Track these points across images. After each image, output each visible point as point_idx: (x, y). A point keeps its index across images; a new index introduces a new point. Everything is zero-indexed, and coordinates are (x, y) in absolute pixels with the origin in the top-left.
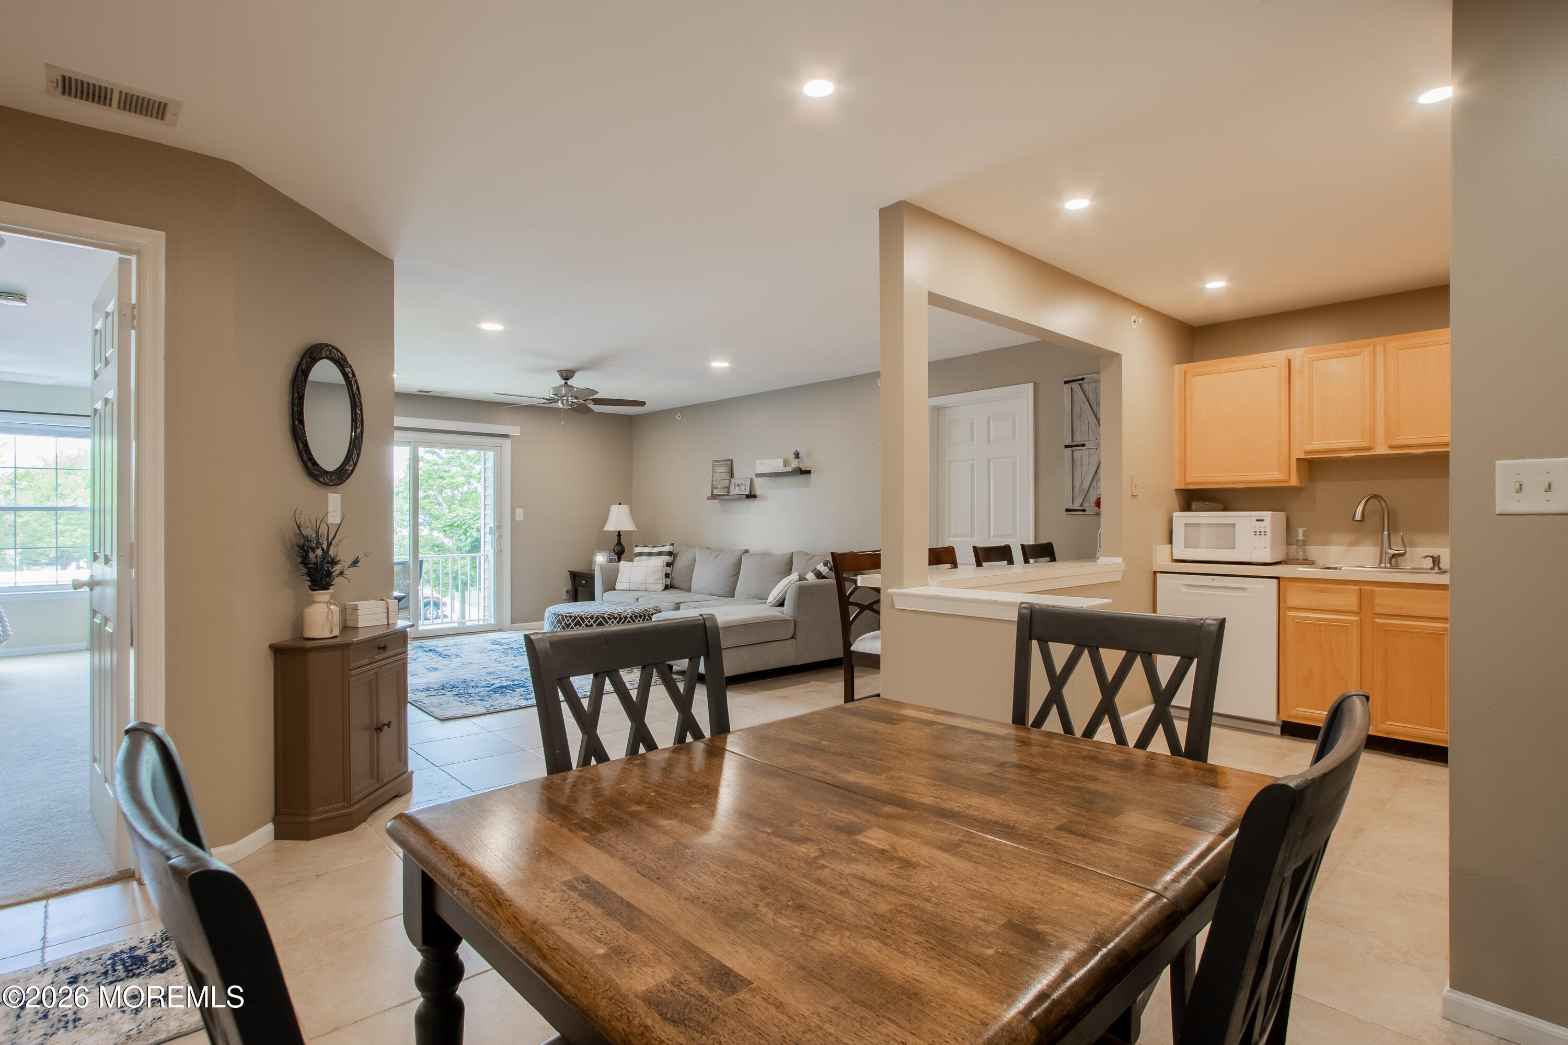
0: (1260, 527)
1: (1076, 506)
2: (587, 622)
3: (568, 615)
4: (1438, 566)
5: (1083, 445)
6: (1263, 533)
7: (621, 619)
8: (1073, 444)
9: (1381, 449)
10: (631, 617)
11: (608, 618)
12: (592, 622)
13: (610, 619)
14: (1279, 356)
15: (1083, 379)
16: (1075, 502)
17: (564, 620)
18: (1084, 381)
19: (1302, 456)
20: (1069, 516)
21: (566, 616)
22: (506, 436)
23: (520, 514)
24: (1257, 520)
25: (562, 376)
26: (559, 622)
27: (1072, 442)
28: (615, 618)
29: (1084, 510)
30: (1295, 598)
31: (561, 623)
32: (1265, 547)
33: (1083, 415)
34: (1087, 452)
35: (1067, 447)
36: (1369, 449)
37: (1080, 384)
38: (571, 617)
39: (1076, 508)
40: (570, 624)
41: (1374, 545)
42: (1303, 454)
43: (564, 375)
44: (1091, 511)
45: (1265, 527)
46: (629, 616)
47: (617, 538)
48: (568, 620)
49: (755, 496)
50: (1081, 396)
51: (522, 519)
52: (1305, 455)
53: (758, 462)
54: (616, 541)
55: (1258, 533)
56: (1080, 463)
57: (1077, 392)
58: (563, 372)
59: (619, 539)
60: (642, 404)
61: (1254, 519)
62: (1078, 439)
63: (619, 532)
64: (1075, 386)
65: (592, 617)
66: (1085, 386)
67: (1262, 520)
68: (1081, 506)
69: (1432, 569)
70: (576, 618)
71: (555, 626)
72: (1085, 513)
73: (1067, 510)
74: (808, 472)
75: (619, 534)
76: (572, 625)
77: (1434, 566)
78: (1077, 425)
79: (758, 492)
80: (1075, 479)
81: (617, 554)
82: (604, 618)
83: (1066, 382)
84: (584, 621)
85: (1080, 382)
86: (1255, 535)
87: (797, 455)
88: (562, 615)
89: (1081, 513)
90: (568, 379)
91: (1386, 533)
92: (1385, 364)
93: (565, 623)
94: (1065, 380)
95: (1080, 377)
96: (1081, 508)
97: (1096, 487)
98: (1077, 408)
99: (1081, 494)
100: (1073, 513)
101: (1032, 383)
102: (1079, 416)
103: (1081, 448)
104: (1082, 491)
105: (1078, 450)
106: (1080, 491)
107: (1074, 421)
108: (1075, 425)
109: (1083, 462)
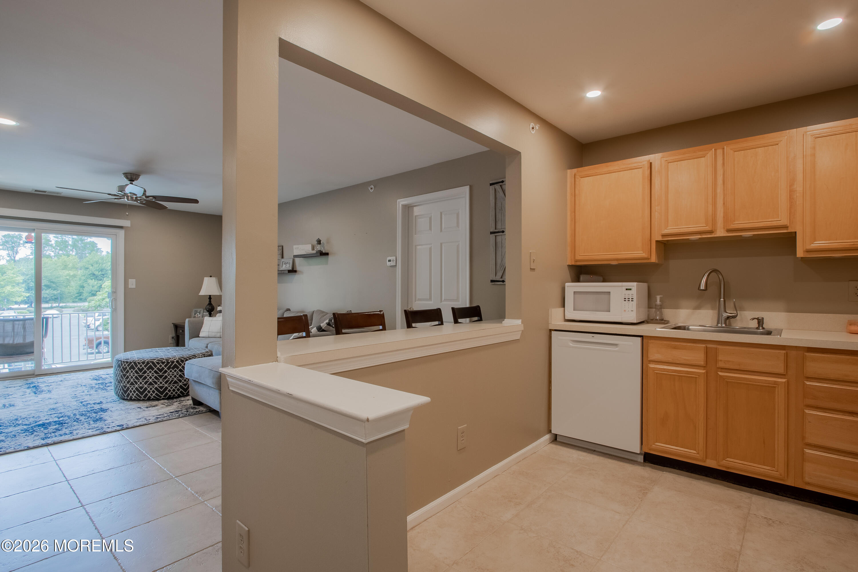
0: (629, 295)
1: (498, 278)
2: (139, 366)
3: (125, 361)
4: (762, 327)
5: (503, 232)
6: (630, 300)
7: (168, 363)
8: (496, 231)
9: (721, 233)
10: (177, 362)
11: (157, 363)
12: (143, 366)
13: (158, 363)
14: (644, 160)
15: (502, 182)
16: (498, 274)
17: (122, 365)
18: (504, 184)
19: (660, 238)
20: (493, 286)
21: (124, 361)
22: (121, 227)
23: (132, 284)
24: (627, 289)
25: (127, 178)
26: (119, 366)
27: (495, 229)
28: (163, 363)
29: (503, 281)
30: (654, 354)
31: (120, 367)
32: (632, 311)
33: (503, 209)
34: (506, 237)
35: (491, 233)
36: (711, 232)
37: (501, 186)
38: (127, 362)
39: (498, 280)
40: (126, 368)
41: (713, 308)
42: (661, 237)
43: (129, 177)
45: (632, 295)
46: (175, 361)
47: (208, 300)
48: (125, 365)
49: (296, 271)
50: (502, 194)
51: (134, 286)
52: (662, 238)
53: (295, 247)
54: (208, 302)
55: (627, 300)
56: (500, 245)
57: (499, 192)
58: (127, 174)
59: (210, 301)
60: (196, 201)
61: (624, 288)
62: (499, 227)
63: (210, 296)
64: (497, 187)
65: (143, 363)
66: (504, 187)
67: (630, 289)
68: (501, 278)
69: (757, 328)
70: (131, 363)
71: (117, 369)
72: (504, 283)
73: (492, 281)
74: (327, 254)
75: (210, 297)
76: (128, 368)
77: (759, 326)
78: (499, 216)
79: (298, 268)
80: (498, 257)
81: (208, 311)
82: (153, 363)
83: (491, 184)
84: (137, 366)
85: (501, 184)
86: (625, 301)
87: (319, 242)
88: (121, 361)
89: (501, 283)
90: (133, 181)
91: (722, 299)
92: (723, 164)
93: (123, 367)
94: (491, 182)
95: (501, 180)
96: (501, 280)
98: (499, 204)
99: (502, 269)
100: (496, 283)
101: (469, 186)
102: (500, 210)
103: (501, 234)
104: (502, 267)
105: (499, 236)
106: (501, 266)
107: (497, 214)
108: (497, 216)
109: (503, 245)
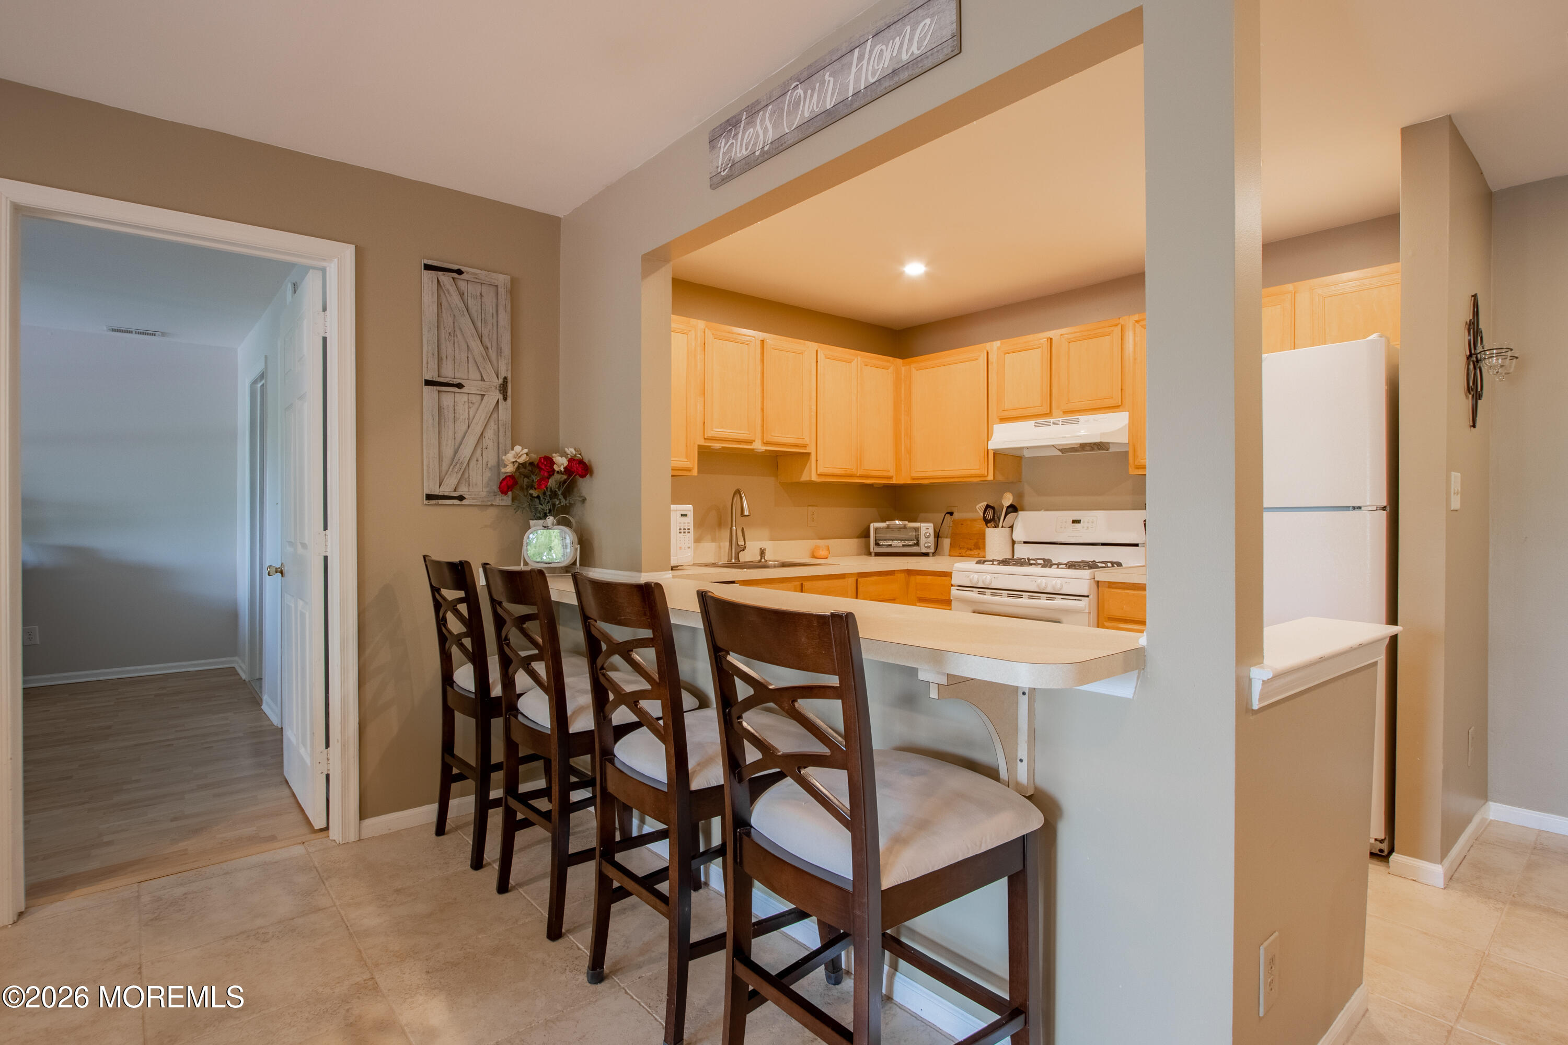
0: (685, 523)
1: (446, 490)
4: (764, 559)
5: (460, 386)
8: (441, 380)
9: (758, 445)
15: (460, 272)
16: (446, 482)
18: (462, 276)
20: (430, 508)
24: (682, 515)
27: (439, 377)
29: (461, 498)
32: (689, 548)
33: (458, 333)
34: (465, 398)
35: (428, 383)
37: (453, 279)
39: (446, 494)
42: (700, 440)
44: (473, 499)
45: (688, 523)
50: (455, 299)
52: (703, 442)
55: (683, 531)
56: (451, 415)
57: (449, 293)
61: (676, 514)
62: (448, 374)
64: (445, 278)
66: (462, 284)
67: (685, 515)
68: (455, 490)
72: (464, 502)
73: (429, 497)
77: (761, 559)
78: (447, 348)
80: (444, 442)
83: (428, 267)
85: (455, 275)
86: (680, 533)
89: (456, 502)
94: (426, 261)
95: (456, 267)
96: (456, 494)
97: (480, 459)
98: (447, 320)
99: (456, 469)
100: (441, 502)
101: (353, 246)
102: (450, 334)
103: (456, 389)
104: (458, 465)
105: (449, 393)
106: (454, 464)
107: (443, 341)
108: (443, 346)
109: (457, 415)
